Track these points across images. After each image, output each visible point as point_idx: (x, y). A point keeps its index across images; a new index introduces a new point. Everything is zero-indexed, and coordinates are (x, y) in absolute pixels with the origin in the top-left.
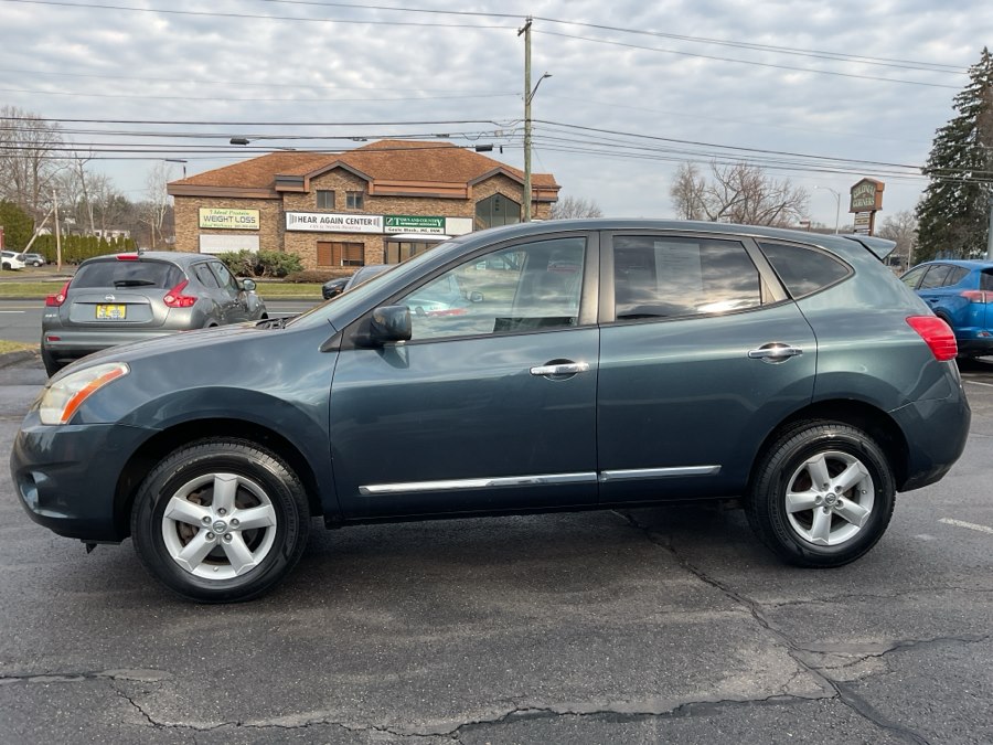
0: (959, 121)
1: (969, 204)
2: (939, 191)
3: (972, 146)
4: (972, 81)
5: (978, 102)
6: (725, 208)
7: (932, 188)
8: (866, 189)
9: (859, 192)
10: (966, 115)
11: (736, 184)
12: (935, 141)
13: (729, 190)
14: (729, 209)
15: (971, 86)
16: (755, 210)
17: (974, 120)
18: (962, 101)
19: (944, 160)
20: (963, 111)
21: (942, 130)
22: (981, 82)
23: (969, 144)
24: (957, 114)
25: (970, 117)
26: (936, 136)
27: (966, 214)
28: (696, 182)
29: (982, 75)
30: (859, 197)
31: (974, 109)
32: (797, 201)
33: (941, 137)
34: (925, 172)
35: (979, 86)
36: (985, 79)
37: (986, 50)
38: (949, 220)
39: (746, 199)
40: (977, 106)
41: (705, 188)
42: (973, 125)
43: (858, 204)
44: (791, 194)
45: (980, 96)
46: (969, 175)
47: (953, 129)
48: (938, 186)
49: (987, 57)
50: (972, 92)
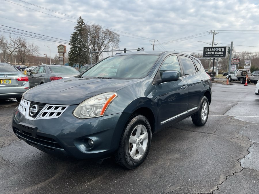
0: (76, 33)
1: (80, 53)
2: (73, 49)
3: (79, 39)
5: (80, 29)
6: (15, 49)
7: (71, 48)
8: (62, 47)
9: (60, 48)
10: (77, 31)
11: (18, 43)
12: (71, 37)
13: (15, 44)
14: (16, 50)
15: (78, 25)
16: (24, 51)
18: (76, 28)
19: (73, 42)
21: (72, 34)
22: (80, 24)
23: (78, 38)
24: (75, 31)
25: (78, 32)
26: (71, 36)
27: (79, 55)
28: (5, 41)
29: (80, 22)
30: (60, 49)
31: (78, 30)
32: (36, 49)
33: (72, 36)
34: (69, 44)
35: (79, 25)
36: (81, 23)
37: (80, 17)
38: (76, 56)
39: (22, 47)
41: (8, 43)
42: (79, 34)
43: (60, 51)
44: (34, 47)
45: (80, 27)
46: (79, 46)
47: (75, 34)
48: (73, 48)
49: (81, 18)
50: (78, 26)
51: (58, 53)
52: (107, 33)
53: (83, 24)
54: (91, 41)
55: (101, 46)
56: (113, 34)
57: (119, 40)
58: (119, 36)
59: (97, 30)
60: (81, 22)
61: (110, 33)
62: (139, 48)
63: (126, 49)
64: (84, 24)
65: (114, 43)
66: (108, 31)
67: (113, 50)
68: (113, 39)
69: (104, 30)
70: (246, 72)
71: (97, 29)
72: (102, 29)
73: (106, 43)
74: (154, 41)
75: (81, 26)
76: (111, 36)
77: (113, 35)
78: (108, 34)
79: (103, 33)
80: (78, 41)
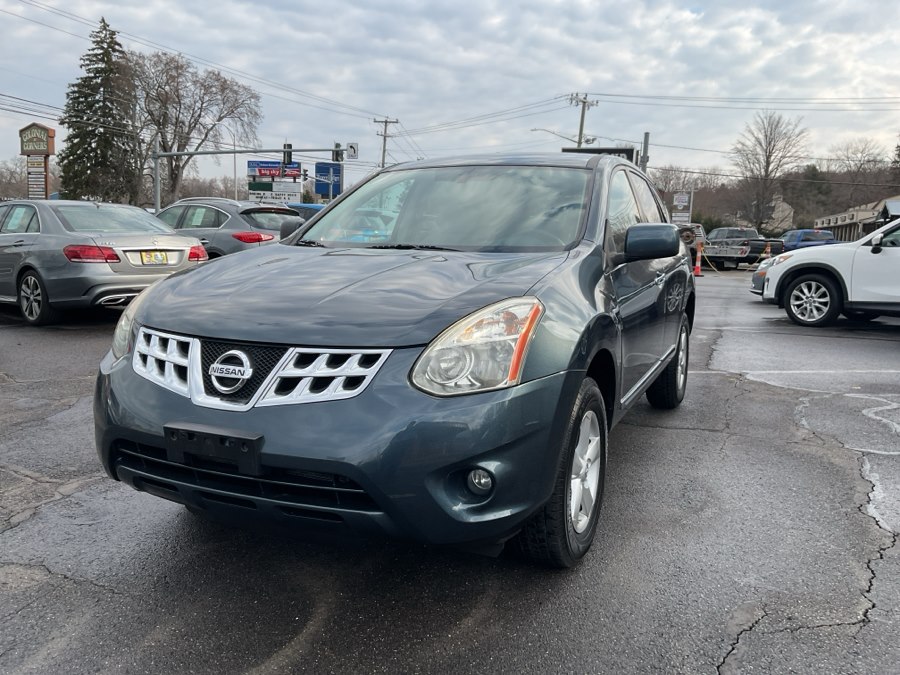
0: (86, 80)
1: (104, 156)
2: (76, 141)
3: (101, 104)
4: (94, 46)
5: (102, 65)
7: (70, 139)
8: (36, 133)
9: (28, 136)
10: (92, 75)
12: (68, 95)
15: (93, 49)
17: (99, 81)
18: (88, 62)
19: (79, 113)
20: (89, 71)
21: (73, 86)
22: (102, 48)
23: (98, 101)
24: (84, 73)
25: (95, 77)
26: (69, 90)
27: (102, 163)
29: (102, 42)
30: (31, 140)
31: (97, 71)
33: (74, 92)
34: (62, 123)
35: (101, 51)
36: (105, 46)
37: (103, 21)
38: (88, 168)
40: (102, 69)
42: (101, 85)
43: (30, 147)
45: (102, 60)
46: (102, 130)
47: (84, 86)
48: (75, 136)
49: (105, 27)
50: (96, 55)
51: (23, 153)
52: (211, 87)
53: (114, 50)
54: (151, 113)
55: (188, 133)
56: (236, 88)
57: (256, 114)
58: (257, 97)
59: (174, 73)
60: (107, 42)
61: (224, 86)
62: (338, 145)
63: (290, 146)
64: (117, 47)
65: (239, 123)
66: (217, 77)
67: (238, 149)
68: (237, 108)
69: (202, 74)
70: (693, 232)
71: (174, 68)
72: (190, 70)
73: (208, 120)
74: (386, 122)
75: (106, 53)
76: (227, 95)
77: (236, 92)
78: (214, 89)
79: (195, 83)
80: (95, 112)
